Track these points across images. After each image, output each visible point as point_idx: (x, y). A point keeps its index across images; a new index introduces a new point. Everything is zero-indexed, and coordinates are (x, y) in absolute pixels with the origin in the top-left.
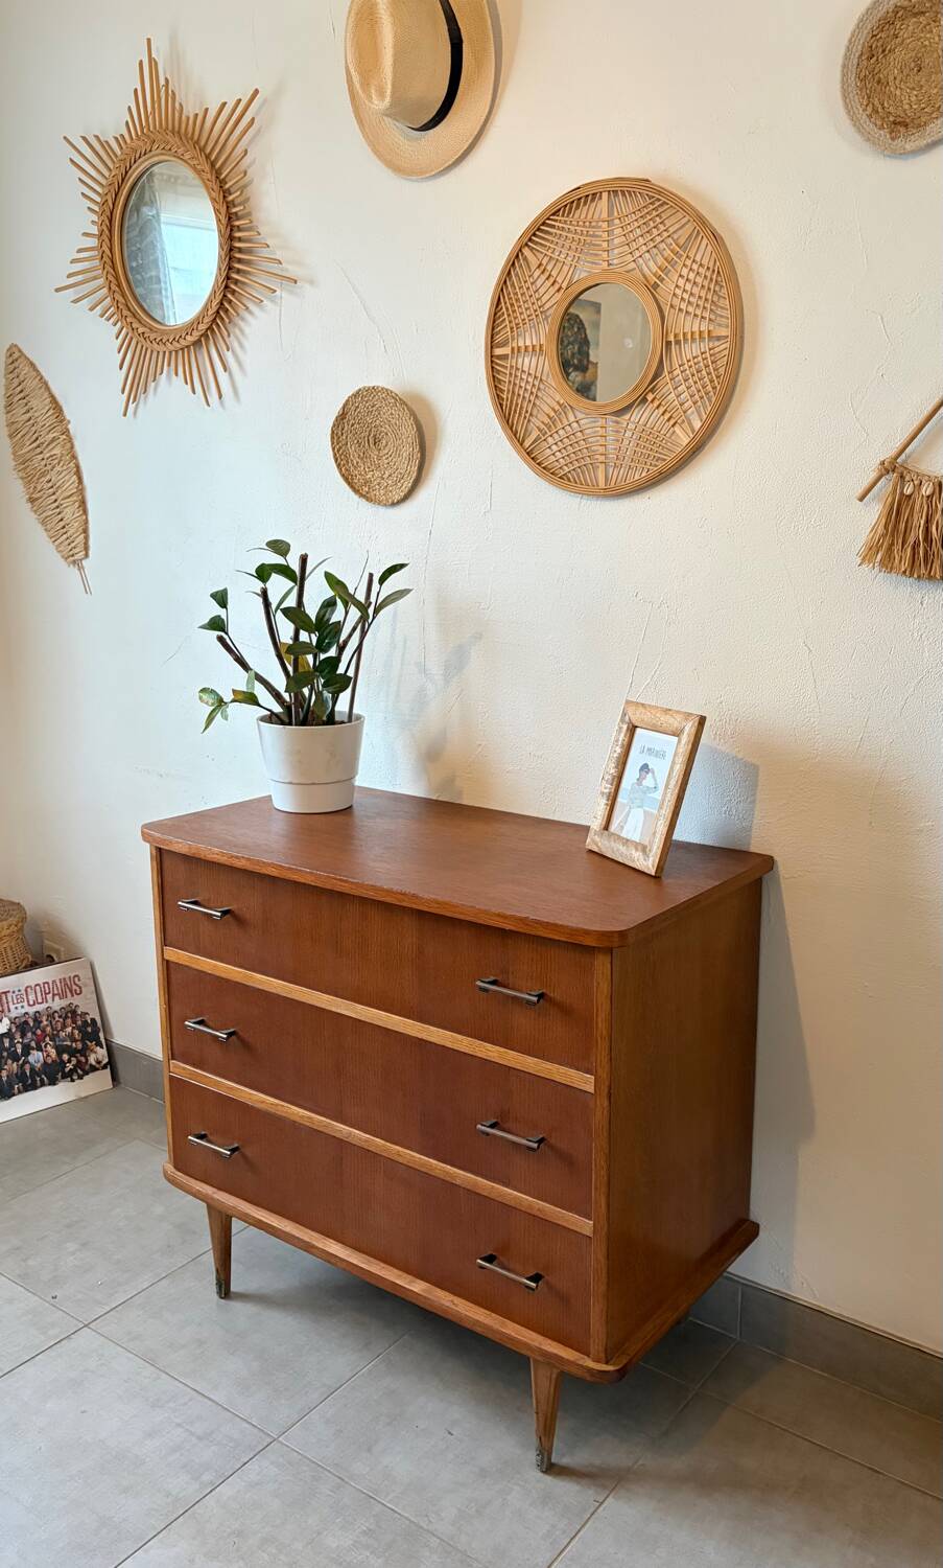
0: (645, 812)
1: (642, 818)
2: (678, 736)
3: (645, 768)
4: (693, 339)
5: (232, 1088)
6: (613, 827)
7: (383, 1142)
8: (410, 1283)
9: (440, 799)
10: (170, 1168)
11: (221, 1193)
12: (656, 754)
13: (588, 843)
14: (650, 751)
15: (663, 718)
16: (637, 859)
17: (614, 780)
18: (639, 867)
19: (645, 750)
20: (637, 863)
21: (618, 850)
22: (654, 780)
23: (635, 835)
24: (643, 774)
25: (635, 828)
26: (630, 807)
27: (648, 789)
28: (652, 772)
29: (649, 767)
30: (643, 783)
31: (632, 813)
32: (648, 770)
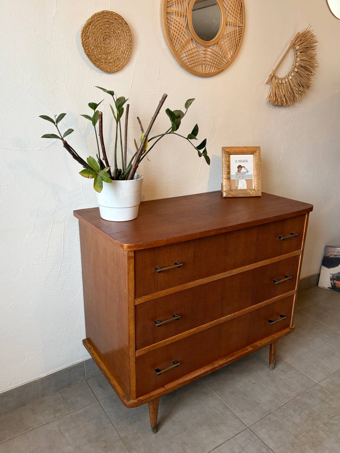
0: (245, 180)
1: (246, 182)
2: (253, 154)
3: (240, 167)
4: (229, 25)
5: (172, 340)
6: (233, 188)
7: (238, 312)
8: (247, 350)
10: (136, 401)
12: (244, 161)
13: (225, 195)
14: (240, 161)
15: (245, 150)
16: (252, 194)
17: (229, 173)
18: (254, 196)
19: (238, 161)
20: (253, 195)
21: (243, 193)
22: (246, 169)
23: (245, 187)
24: (240, 168)
25: (244, 185)
26: (238, 180)
27: (244, 173)
28: (244, 167)
29: (242, 166)
30: (241, 171)
31: (240, 181)
32: (242, 167)
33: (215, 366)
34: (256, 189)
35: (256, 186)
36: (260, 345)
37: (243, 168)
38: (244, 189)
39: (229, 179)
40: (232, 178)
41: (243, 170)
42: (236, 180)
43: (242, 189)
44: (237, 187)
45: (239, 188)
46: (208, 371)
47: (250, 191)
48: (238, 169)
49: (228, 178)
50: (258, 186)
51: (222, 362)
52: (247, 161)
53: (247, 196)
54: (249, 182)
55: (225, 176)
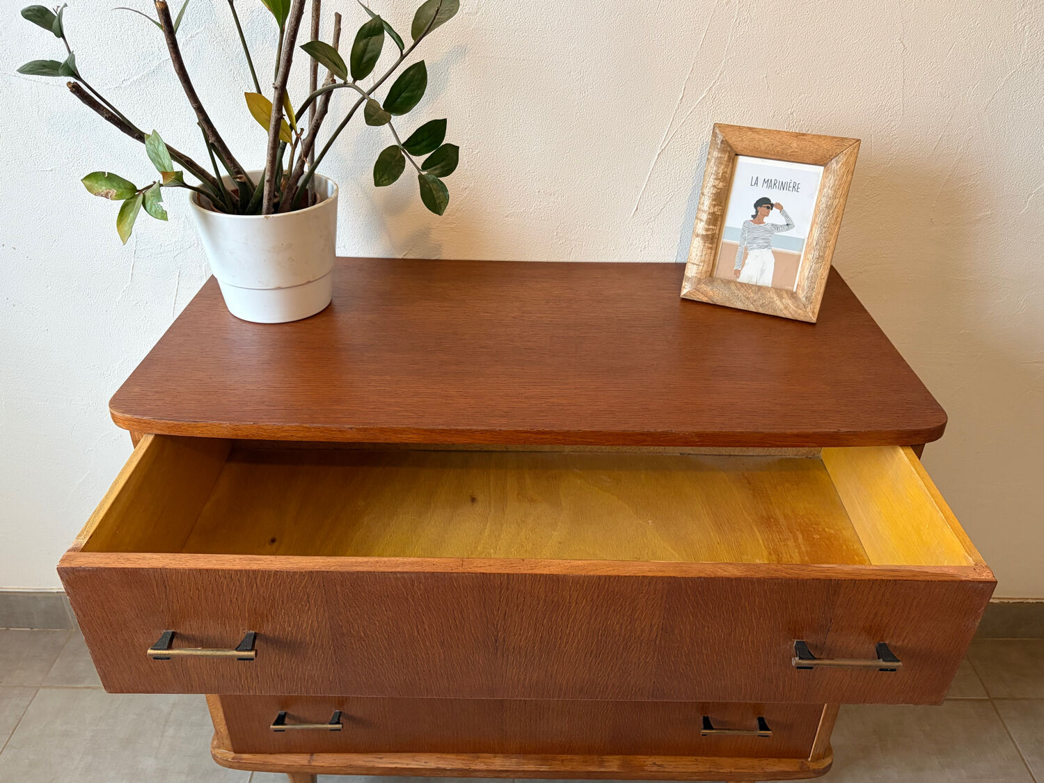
0: (774, 252)
1: (773, 260)
2: (824, 165)
3: (764, 204)
6: (722, 272)
8: (601, 764)
9: (409, 257)
10: (232, 754)
11: (315, 756)
12: (783, 186)
13: (686, 290)
14: (769, 183)
15: (795, 145)
16: (783, 307)
17: (717, 219)
18: (789, 316)
19: (760, 182)
20: (785, 312)
21: (748, 298)
22: (787, 217)
23: (767, 280)
24: (762, 209)
25: (763, 271)
26: (746, 249)
27: (776, 227)
28: (780, 207)
29: (773, 202)
30: (766, 220)
31: (753, 254)
32: (772, 205)
33: (474, 767)
34: (802, 295)
35: (806, 283)
36: (655, 769)
37: (775, 211)
38: (760, 283)
39: (713, 239)
40: (726, 239)
41: (774, 217)
42: (740, 249)
43: (753, 282)
44: (738, 273)
45: (743, 278)
46: (445, 769)
47: (776, 298)
48: (757, 212)
49: (707, 235)
50: (809, 287)
51: (503, 766)
52: (796, 187)
53: (761, 311)
54: (785, 263)
55: (701, 227)
